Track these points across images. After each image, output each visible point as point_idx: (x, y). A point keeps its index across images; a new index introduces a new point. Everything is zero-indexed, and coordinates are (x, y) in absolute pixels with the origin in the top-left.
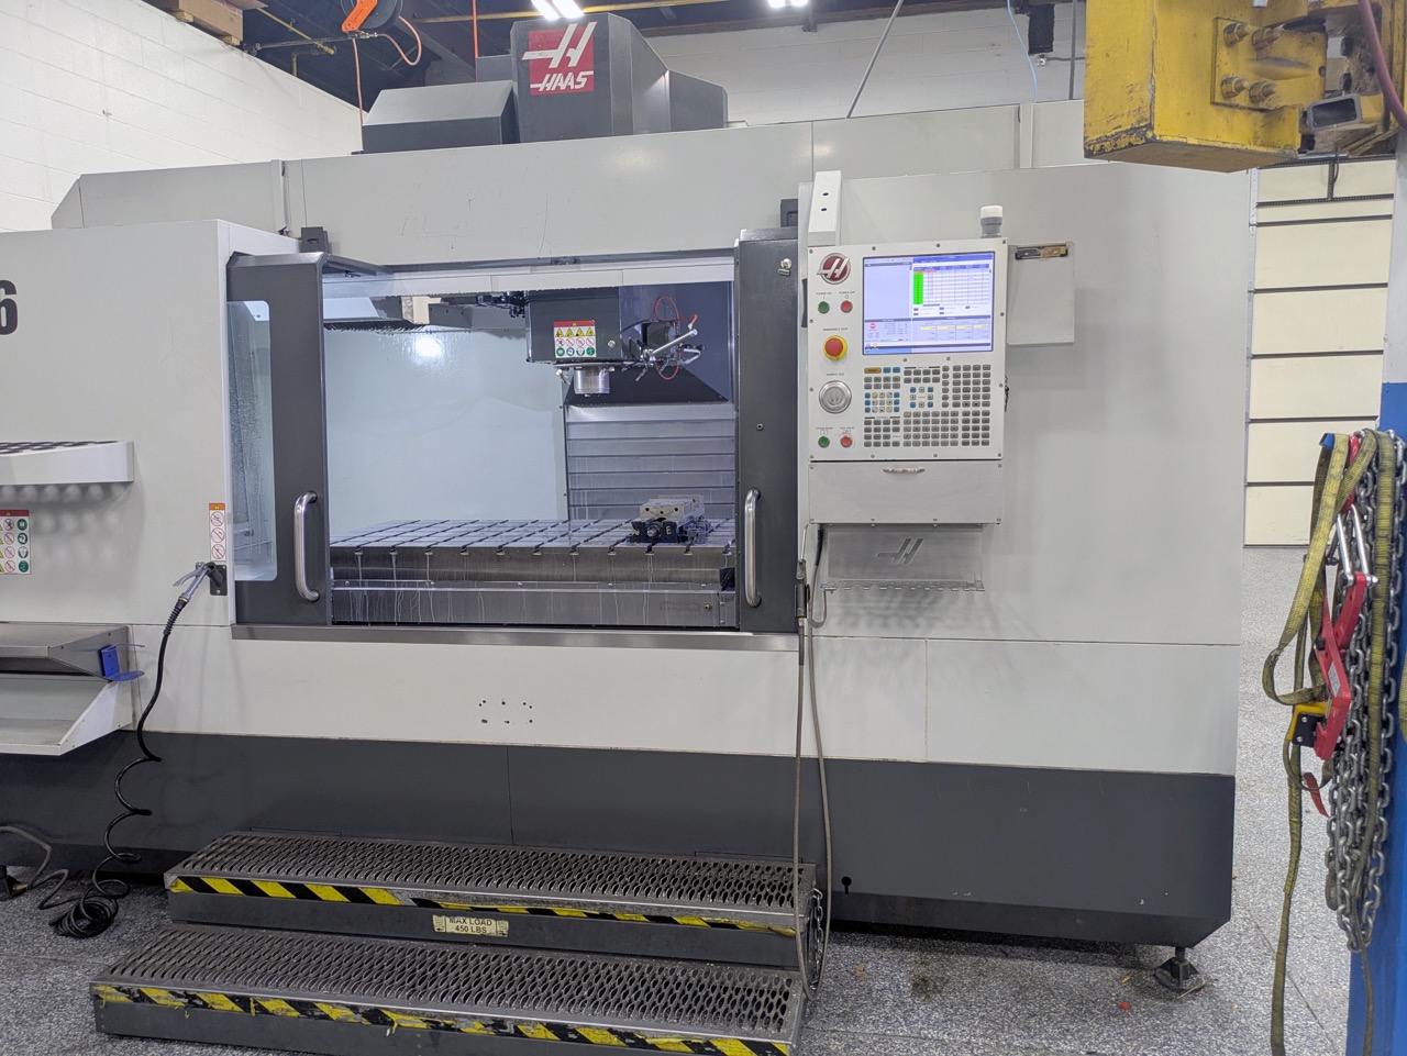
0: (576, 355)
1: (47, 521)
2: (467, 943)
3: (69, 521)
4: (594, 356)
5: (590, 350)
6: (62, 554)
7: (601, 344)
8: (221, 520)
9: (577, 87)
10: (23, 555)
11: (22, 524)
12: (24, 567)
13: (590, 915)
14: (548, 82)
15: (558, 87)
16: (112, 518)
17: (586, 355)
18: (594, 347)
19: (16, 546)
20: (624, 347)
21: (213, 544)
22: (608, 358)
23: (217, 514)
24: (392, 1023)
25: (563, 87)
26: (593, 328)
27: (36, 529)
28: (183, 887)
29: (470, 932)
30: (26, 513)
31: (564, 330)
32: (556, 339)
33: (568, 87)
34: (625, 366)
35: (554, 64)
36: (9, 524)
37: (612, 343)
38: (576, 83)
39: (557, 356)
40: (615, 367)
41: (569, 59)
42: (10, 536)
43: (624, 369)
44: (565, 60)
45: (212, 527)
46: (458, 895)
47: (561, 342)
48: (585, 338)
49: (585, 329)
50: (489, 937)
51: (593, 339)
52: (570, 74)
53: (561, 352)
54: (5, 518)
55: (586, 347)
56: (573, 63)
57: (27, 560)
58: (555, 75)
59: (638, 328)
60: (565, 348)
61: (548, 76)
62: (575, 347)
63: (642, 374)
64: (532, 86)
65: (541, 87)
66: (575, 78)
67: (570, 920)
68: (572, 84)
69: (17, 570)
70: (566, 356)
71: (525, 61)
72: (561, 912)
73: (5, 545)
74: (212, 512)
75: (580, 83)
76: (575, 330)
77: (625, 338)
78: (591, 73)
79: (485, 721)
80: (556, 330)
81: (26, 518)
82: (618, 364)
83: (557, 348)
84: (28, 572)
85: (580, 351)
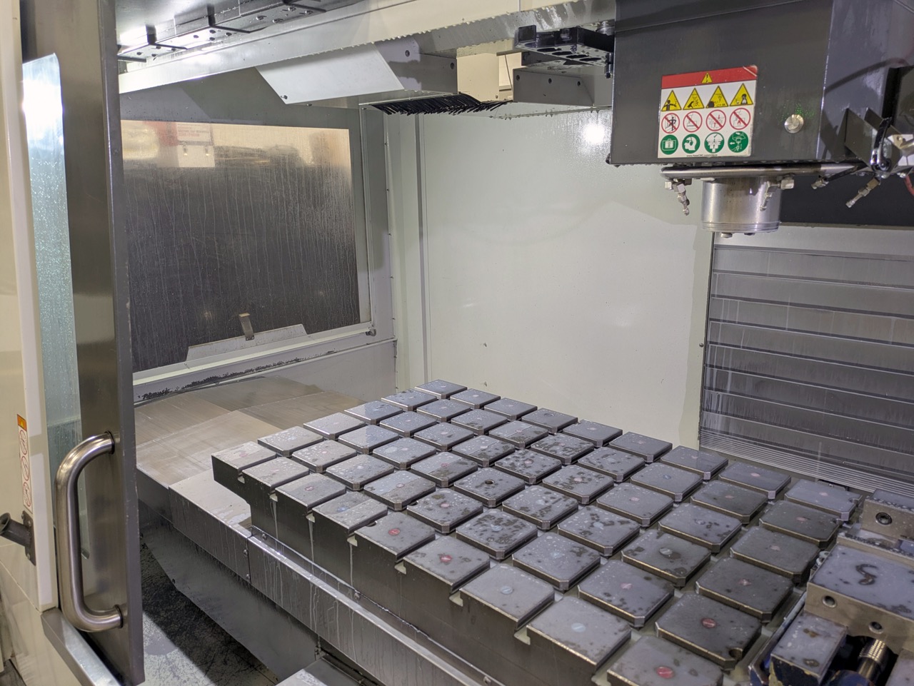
0: (702, 152)
4: (746, 153)
5: (737, 140)
7: (768, 122)
17: (726, 152)
18: (748, 131)
20: (827, 131)
21: (24, 480)
22: (778, 159)
26: (751, 86)
31: (684, 94)
32: (662, 114)
34: (820, 176)
37: (794, 122)
39: (661, 155)
40: (796, 178)
43: (820, 184)
47: (672, 123)
48: (728, 111)
49: (730, 89)
51: (748, 113)
53: (669, 144)
55: (727, 132)
59: (876, 83)
60: (680, 135)
62: (703, 134)
63: (865, 193)
70: (680, 153)
76: (706, 91)
77: (832, 107)
80: (665, 94)
82: (804, 171)
83: (662, 135)
85: (714, 141)
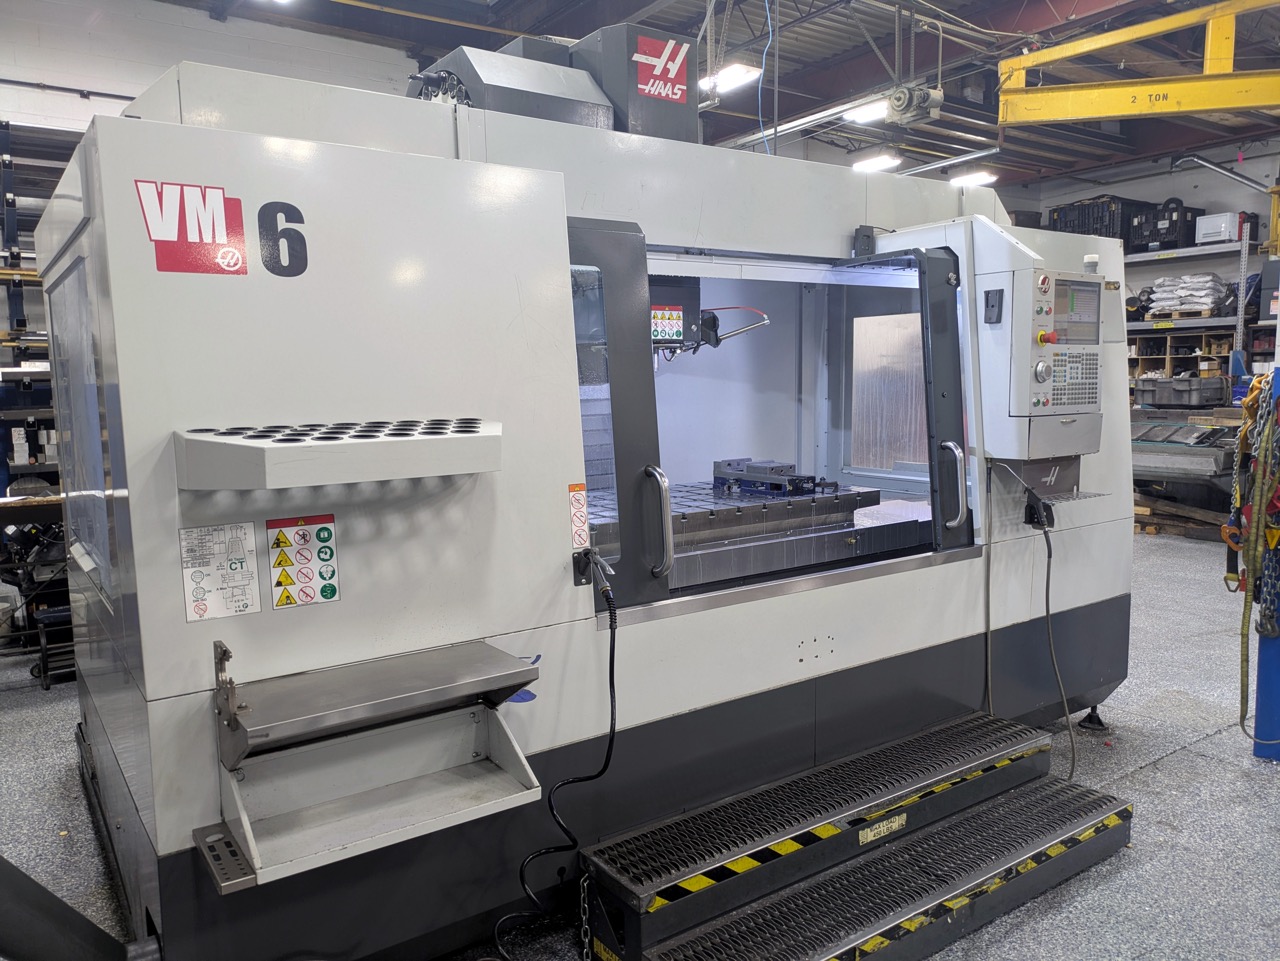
1: (362, 526)
2: (879, 846)
3: (396, 524)
4: (681, 338)
5: (678, 333)
6: (386, 565)
7: (686, 328)
8: (582, 502)
9: (674, 97)
10: (327, 576)
11: (324, 535)
12: (329, 592)
13: (953, 784)
14: (652, 86)
15: (660, 93)
16: (454, 513)
17: (675, 337)
18: (681, 330)
19: (316, 565)
21: (575, 529)
23: (578, 496)
24: (951, 910)
25: (664, 95)
26: (681, 313)
27: (346, 539)
28: (660, 902)
29: (883, 835)
30: (330, 518)
31: (659, 313)
32: (652, 321)
33: (667, 95)
35: (657, 72)
36: (303, 537)
37: (694, 328)
38: (673, 93)
39: (653, 337)
41: (668, 70)
42: (306, 554)
44: (666, 71)
45: (573, 511)
46: (877, 805)
47: (656, 324)
48: (675, 322)
49: (675, 314)
50: (895, 832)
51: (681, 323)
52: (669, 84)
53: (656, 333)
54: (296, 529)
55: (675, 330)
56: (672, 75)
57: (334, 581)
58: (657, 82)
61: (652, 81)
64: (640, 86)
65: (647, 89)
66: (673, 89)
67: (944, 793)
68: (670, 93)
69: (319, 598)
70: (659, 337)
71: (634, 61)
72: (937, 789)
73: (298, 566)
74: (572, 494)
75: (676, 94)
76: (667, 313)
78: (685, 88)
79: (801, 660)
80: (653, 313)
81: (330, 526)
84: (336, 597)
85: (671, 333)
